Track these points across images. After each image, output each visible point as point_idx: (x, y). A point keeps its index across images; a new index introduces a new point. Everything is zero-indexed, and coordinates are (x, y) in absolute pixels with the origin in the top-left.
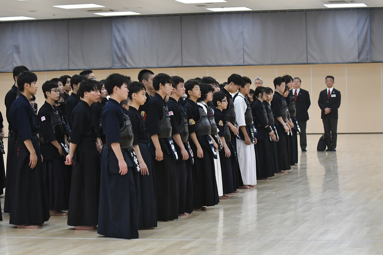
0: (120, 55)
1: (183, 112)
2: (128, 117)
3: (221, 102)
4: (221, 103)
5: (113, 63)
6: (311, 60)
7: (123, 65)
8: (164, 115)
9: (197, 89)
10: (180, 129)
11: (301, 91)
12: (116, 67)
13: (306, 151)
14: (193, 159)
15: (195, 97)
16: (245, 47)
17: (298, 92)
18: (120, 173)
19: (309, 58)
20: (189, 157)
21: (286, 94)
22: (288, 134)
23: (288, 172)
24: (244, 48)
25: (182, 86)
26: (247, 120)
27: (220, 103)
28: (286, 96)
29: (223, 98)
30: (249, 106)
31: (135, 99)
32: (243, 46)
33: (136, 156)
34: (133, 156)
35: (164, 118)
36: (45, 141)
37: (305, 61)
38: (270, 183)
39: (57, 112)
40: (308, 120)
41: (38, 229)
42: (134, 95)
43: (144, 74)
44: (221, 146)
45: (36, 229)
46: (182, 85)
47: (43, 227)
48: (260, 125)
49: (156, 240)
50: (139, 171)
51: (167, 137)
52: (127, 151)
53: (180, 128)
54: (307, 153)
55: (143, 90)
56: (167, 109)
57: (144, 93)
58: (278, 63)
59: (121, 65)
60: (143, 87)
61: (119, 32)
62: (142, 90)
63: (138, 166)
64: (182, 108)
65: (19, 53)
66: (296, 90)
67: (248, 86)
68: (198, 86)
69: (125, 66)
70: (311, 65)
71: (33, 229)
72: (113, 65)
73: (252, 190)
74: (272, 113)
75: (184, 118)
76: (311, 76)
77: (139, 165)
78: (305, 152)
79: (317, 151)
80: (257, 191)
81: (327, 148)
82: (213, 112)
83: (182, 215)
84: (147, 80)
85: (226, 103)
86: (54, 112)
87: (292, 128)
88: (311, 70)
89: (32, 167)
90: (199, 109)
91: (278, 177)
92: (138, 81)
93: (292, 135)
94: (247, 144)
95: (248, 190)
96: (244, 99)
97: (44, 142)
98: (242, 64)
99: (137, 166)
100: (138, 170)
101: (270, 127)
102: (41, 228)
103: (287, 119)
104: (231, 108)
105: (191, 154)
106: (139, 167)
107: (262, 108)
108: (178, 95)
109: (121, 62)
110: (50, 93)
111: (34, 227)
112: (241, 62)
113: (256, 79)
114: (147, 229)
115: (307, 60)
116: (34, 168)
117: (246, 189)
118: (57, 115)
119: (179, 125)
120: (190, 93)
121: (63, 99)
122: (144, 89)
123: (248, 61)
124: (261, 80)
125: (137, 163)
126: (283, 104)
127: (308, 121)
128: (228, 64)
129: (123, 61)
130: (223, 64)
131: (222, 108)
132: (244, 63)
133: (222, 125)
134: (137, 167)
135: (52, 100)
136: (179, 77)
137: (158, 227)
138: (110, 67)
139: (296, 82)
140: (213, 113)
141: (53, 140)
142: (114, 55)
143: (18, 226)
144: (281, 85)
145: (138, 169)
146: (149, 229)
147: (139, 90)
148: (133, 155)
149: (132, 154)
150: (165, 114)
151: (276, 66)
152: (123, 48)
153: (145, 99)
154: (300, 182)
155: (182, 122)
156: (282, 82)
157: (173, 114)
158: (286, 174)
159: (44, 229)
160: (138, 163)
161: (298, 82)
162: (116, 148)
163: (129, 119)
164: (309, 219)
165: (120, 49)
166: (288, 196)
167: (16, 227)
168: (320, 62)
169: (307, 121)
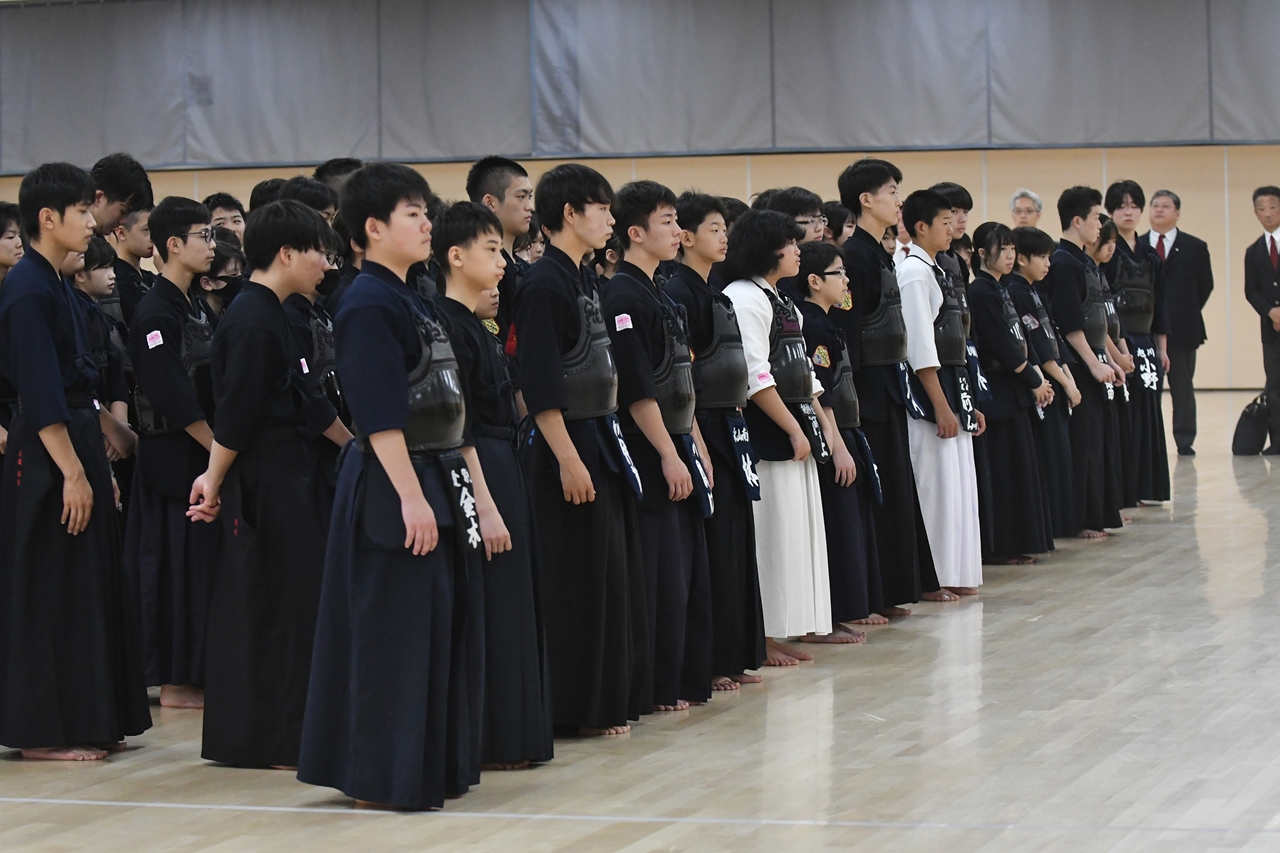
0: (558, 112)
1: (669, 316)
2: (440, 329)
3: (822, 276)
4: (824, 279)
5: (534, 140)
6: (1223, 132)
7: (568, 148)
8: (584, 328)
9: (715, 227)
10: (657, 383)
11: (1182, 239)
12: (545, 153)
13: (1192, 453)
14: (710, 497)
15: (705, 258)
16: (995, 85)
17: (1168, 244)
18: (407, 546)
19: (1217, 122)
20: (692, 487)
21: (1108, 251)
22: (1111, 395)
23: (1110, 535)
24: (989, 89)
25: (668, 219)
26: (946, 344)
27: (819, 280)
28: (1106, 261)
29: (830, 261)
30: (949, 294)
31: (460, 268)
32: (988, 83)
33: (470, 487)
34: (459, 485)
35: (583, 341)
36: (158, 424)
37: (1204, 135)
38: (1034, 579)
39: (203, 315)
40: (1202, 343)
41: (100, 762)
42: (454, 253)
43: (487, 172)
44: (823, 445)
45: (94, 763)
46: (669, 215)
47: (122, 755)
48: (996, 364)
49: (523, 820)
50: (475, 546)
51: (601, 413)
52: (438, 463)
53: (657, 376)
54: (1196, 461)
55: (490, 231)
56: (597, 305)
57: (493, 245)
58: (1109, 140)
59: (560, 145)
60: (491, 222)
61: (555, 29)
62: (485, 232)
63: (475, 526)
64: (670, 304)
65: (206, 102)
66: (1162, 237)
67: (946, 221)
68: (719, 218)
69: (577, 149)
70: (1225, 148)
71: (81, 763)
72: (535, 148)
73: (963, 606)
74: (1047, 319)
75: (675, 342)
76: (1226, 187)
77: (477, 521)
78: (1187, 457)
79: (1231, 452)
80: (985, 611)
81: (1268, 444)
82: (800, 317)
83: (663, 707)
84: (501, 199)
85: (841, 280)
86: (190, 316)
87: (1128, 372)
88: (1226, 165)
89: (73, 529)
90: (715, 305)
91: (1067, 555)
92: (467, 198)
93: (1127, 399)
94: (944, 434)
95: (946, 604)
96: (930, 270)
97: (155, 428)
98: (984, 143)
99: (470, 526)
100: (470, 541)
101: (1037, 368)
102: (110, 761)
103: (1108, 339)
104: (888, 304)
105: (704, 478)
106: (478, 530)
107: (999, 302)
108: (652, 254)
109: (562, 134)
110: (185, 242)
111: (86, 758)
112: (979, 137)
113: (1017, 194)
114: (513, 769)
115: (1211, 132)
116: (80, 532)
117: (938, 603)
118: (202, 327)
119: (656, 368)
120: (688, 240)
121: (238, 267)
122: (492, 228)
123: (1006, 132)
124: (1034, 201)
125: (469, 513)
126: (1089, 285)
127: (1201, 347)
128: (936, 143)
129: (570, 131)
130: (919, 142)
131: (828, 299)
132: (990, 142)
133: (826, 363)
134: (469, 531)
135: (187, 267)
136: (658, 186)
137: (556, 759)
138: (524, 152)
139: (1159, 209)
140: (797, 319)
141: (192, 421)
142: (539, 110)
143: (25, 753)
144: (1089, 216)
145: (474, 538)
146: (516, 766)
147: (475, 236)
148: (461, 480)
149: (455, 476)
150: (589, 326)
151: (1104, 150)
152: (568, 86)
153: (498, 267)
154: (1145, 574)
155: (667, 355)
156: (1091, 205)
157: (631, 327)
158: (1098, 543)
159: (121, 764)
160: (474, 513)
161: (1165, 207)
162: (391, 450)
163: (443, 337)
164: (1141, 734)
165: (557, 90)
166: (1085, 633)
167: (17, 757)
168: (1258, 138)
169: (1197, 347)
